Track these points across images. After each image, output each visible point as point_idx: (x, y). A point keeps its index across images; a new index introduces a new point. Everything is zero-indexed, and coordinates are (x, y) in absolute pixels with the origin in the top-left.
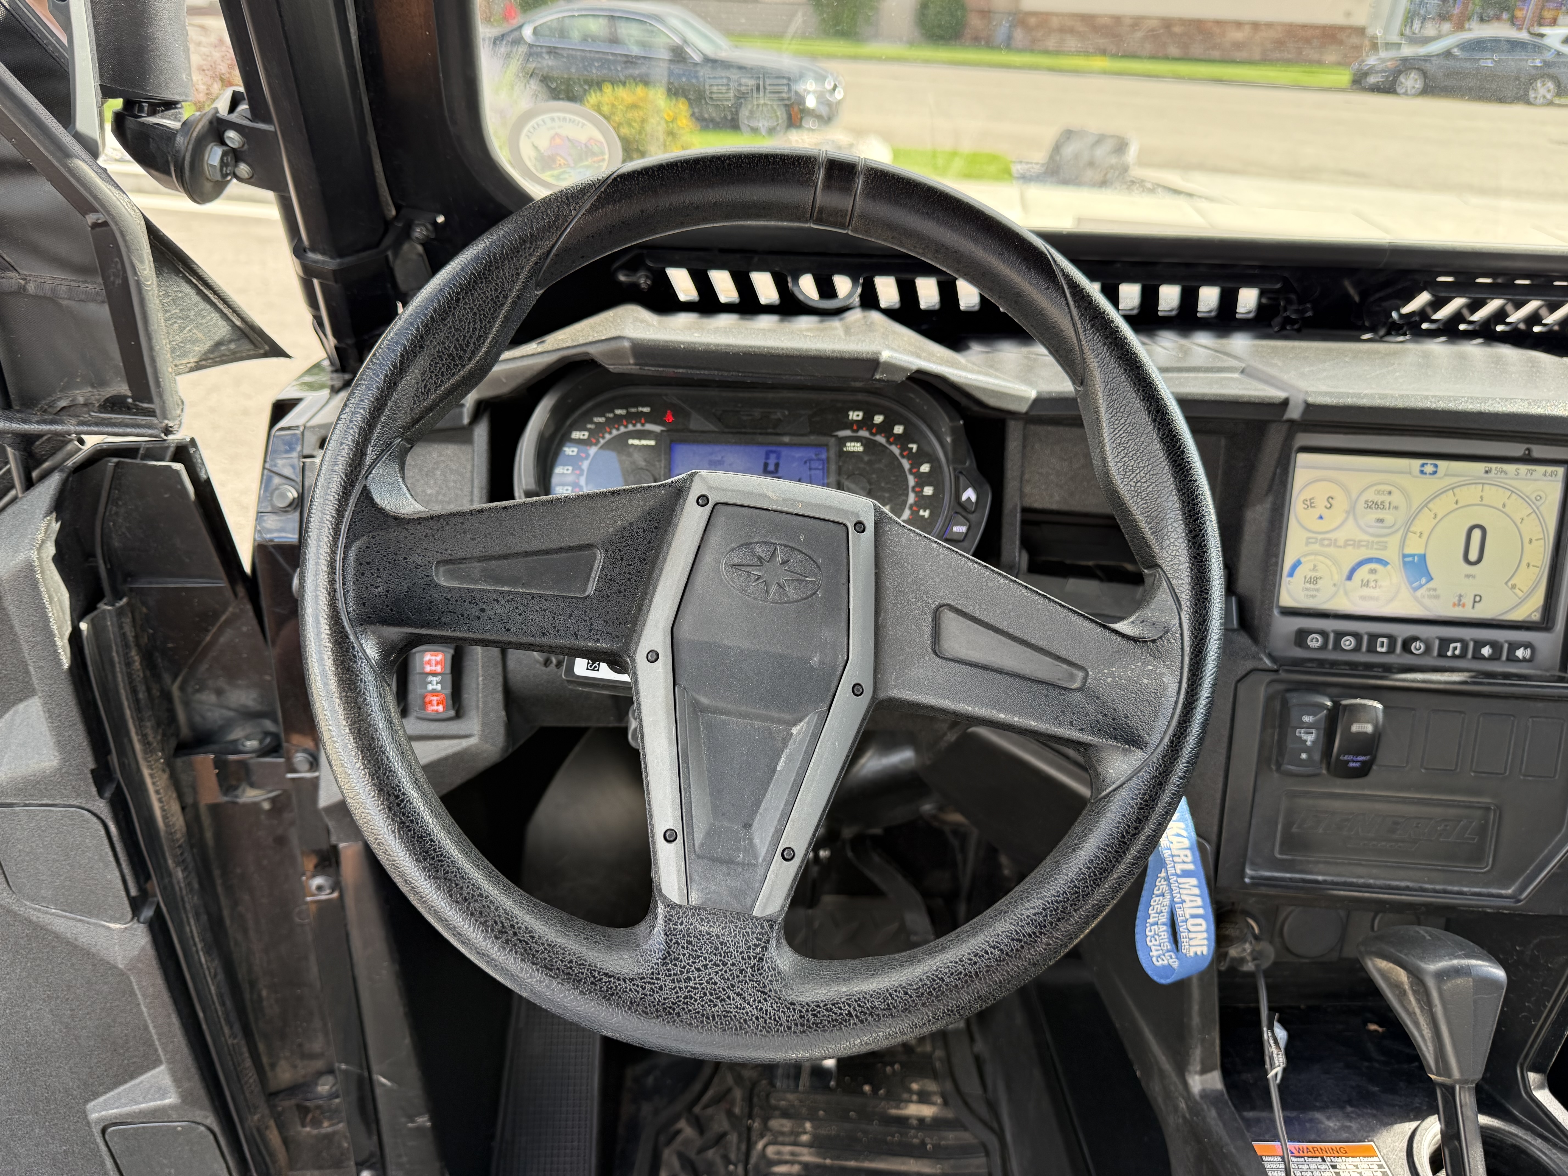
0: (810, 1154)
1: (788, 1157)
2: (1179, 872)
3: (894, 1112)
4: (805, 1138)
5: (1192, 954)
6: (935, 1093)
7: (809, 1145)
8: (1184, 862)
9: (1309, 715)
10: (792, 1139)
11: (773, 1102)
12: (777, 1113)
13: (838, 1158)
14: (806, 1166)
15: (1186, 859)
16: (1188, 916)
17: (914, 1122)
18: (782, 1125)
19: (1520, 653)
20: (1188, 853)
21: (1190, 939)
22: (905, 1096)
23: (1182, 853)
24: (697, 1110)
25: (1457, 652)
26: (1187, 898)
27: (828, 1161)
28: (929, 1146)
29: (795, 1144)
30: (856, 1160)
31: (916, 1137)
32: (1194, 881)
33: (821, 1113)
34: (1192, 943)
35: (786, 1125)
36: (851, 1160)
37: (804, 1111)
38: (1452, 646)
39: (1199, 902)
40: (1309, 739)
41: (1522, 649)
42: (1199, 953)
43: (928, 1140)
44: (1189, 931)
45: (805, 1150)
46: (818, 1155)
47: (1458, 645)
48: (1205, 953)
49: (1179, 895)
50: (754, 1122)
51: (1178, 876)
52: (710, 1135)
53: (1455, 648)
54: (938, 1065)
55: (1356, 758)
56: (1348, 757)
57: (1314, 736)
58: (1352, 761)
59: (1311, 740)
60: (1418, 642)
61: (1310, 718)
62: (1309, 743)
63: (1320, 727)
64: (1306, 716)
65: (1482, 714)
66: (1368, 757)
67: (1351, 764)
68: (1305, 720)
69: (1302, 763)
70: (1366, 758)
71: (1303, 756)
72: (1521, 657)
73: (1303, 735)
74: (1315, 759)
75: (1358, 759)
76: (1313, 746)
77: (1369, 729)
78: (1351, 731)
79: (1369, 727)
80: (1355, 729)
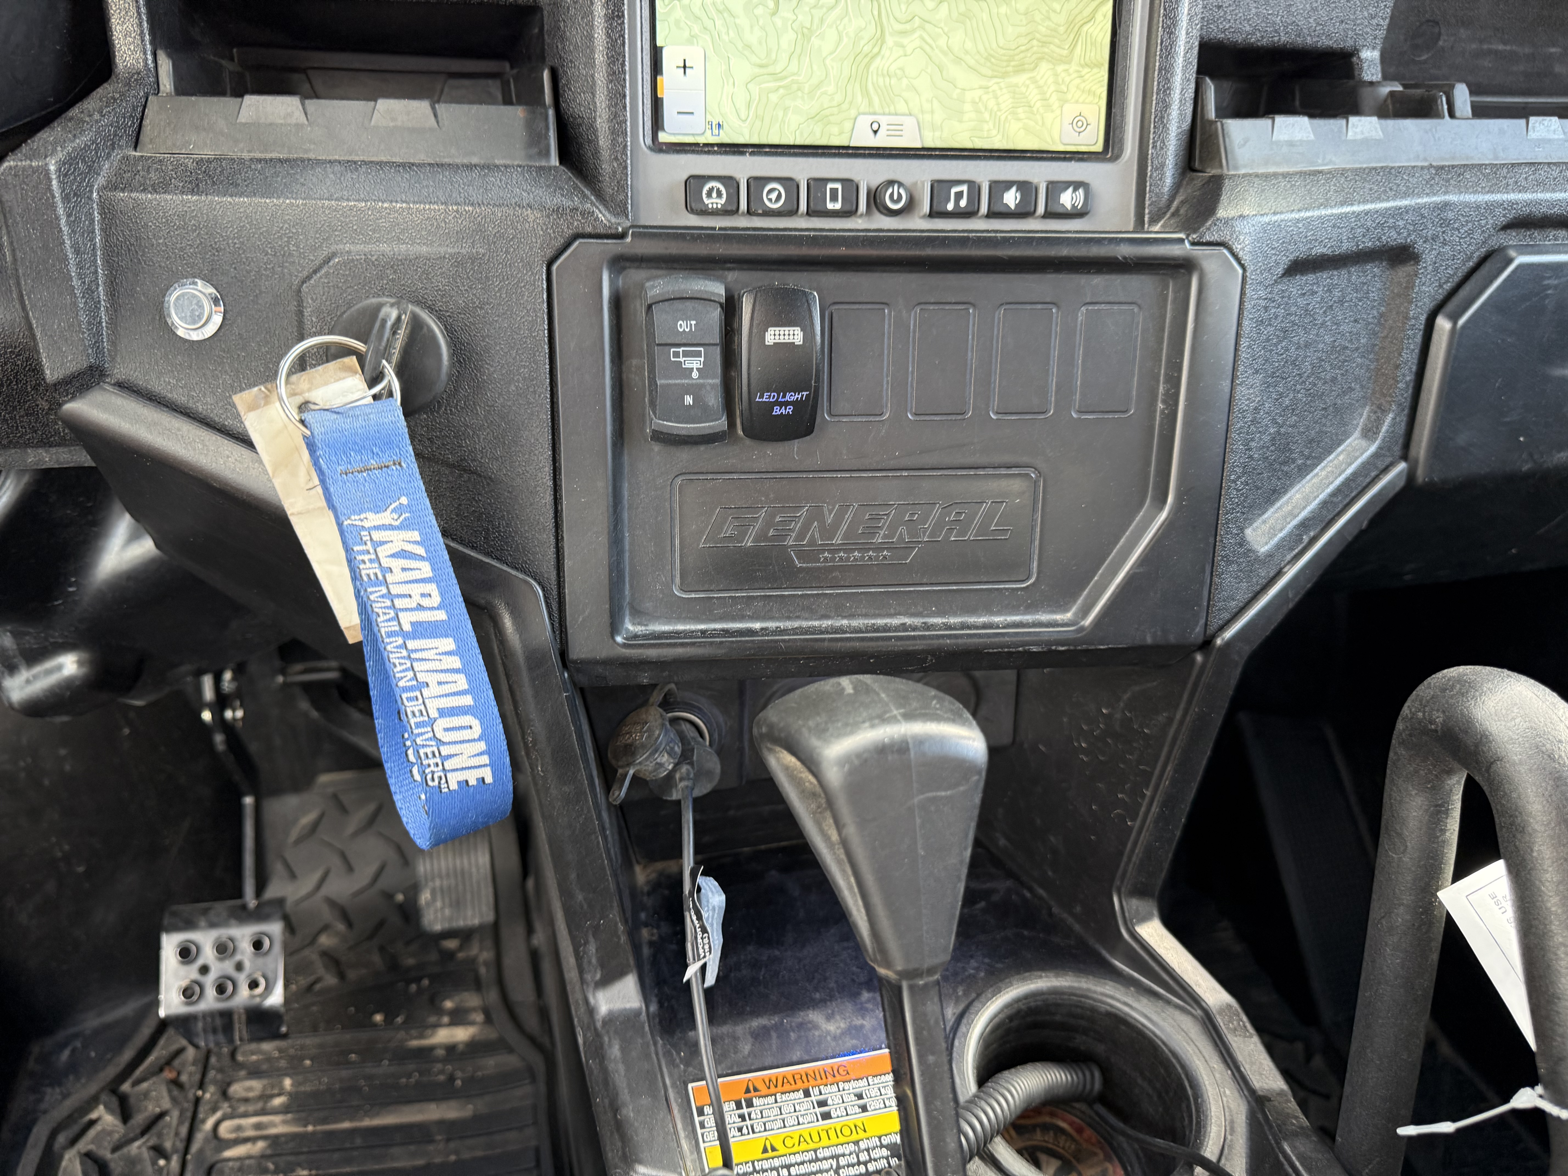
0: (285, 1122)
1: (251, 1133)
2: (407, 627)
3: (415, 1043)
4: (278, 1101)
5: (454, 786)
6: (474, 1009)
7: (284, 1110)
8: (420, 607)
9: (687, 318)
10: (259, 1105)
11: (240, 1058)
12: (243, 1073)
13: (325, 1121)
14: (274, 1140)
15: (426, 602)
16: (434, 714)
17: (441, 1052)
18: (250, 1089)
19: (1066, 199)
20: (432, 588)
21: (445, 758)
22: (432, 1019)
23: (416, 590)
24: (126, 1087)
25: (963, 203)
26: (433, 679)
27: (310, 1128)
28: (459, 1083)
29: (263, 1112)
30: (351, 1119)
31: (442, 1072)
32: (448, 644)
33: (308, 1062)
34: (448, 765)
35: (256, 1086)
36: (342, 1120)
37: (283, 1063)
38: (954, 190)
39: (462, 683)
40: (694, 364)
41: (1070, 192)
42: (473, 782)
43: (459, 1074)
44: (440, 742)
45: (277, 1119)
46: (296, 1121)
47: (964, 188)
48: (489, 780)
49: (410, 674)
50: (204, 1093)
51: (406, 636)
52: (139, 1119)
53: (959, 195)
54: (483, 970)
55: (784, 396)
56: (770, 396)
57: (702, 359)
58: (778, 403)
59: (697, 369)
60: (896, 187)
61: (691, 325)
62: (695, 375)
63: (712, 342)
64: (680, 322)
65: (1002, 304)
66: (805, 393)
67: (777, 411)
68: (681, 330)
69: (687, 414)
70: (802, 396)
71: (689, 400)
72: (1069, 207)
73: (682, 359)
74: (710, 404)
75: (787, 398)
76: (701, 381)
77: (796, 337)
78: (767, 343)
79: (796, 333)
80: (773, 337)
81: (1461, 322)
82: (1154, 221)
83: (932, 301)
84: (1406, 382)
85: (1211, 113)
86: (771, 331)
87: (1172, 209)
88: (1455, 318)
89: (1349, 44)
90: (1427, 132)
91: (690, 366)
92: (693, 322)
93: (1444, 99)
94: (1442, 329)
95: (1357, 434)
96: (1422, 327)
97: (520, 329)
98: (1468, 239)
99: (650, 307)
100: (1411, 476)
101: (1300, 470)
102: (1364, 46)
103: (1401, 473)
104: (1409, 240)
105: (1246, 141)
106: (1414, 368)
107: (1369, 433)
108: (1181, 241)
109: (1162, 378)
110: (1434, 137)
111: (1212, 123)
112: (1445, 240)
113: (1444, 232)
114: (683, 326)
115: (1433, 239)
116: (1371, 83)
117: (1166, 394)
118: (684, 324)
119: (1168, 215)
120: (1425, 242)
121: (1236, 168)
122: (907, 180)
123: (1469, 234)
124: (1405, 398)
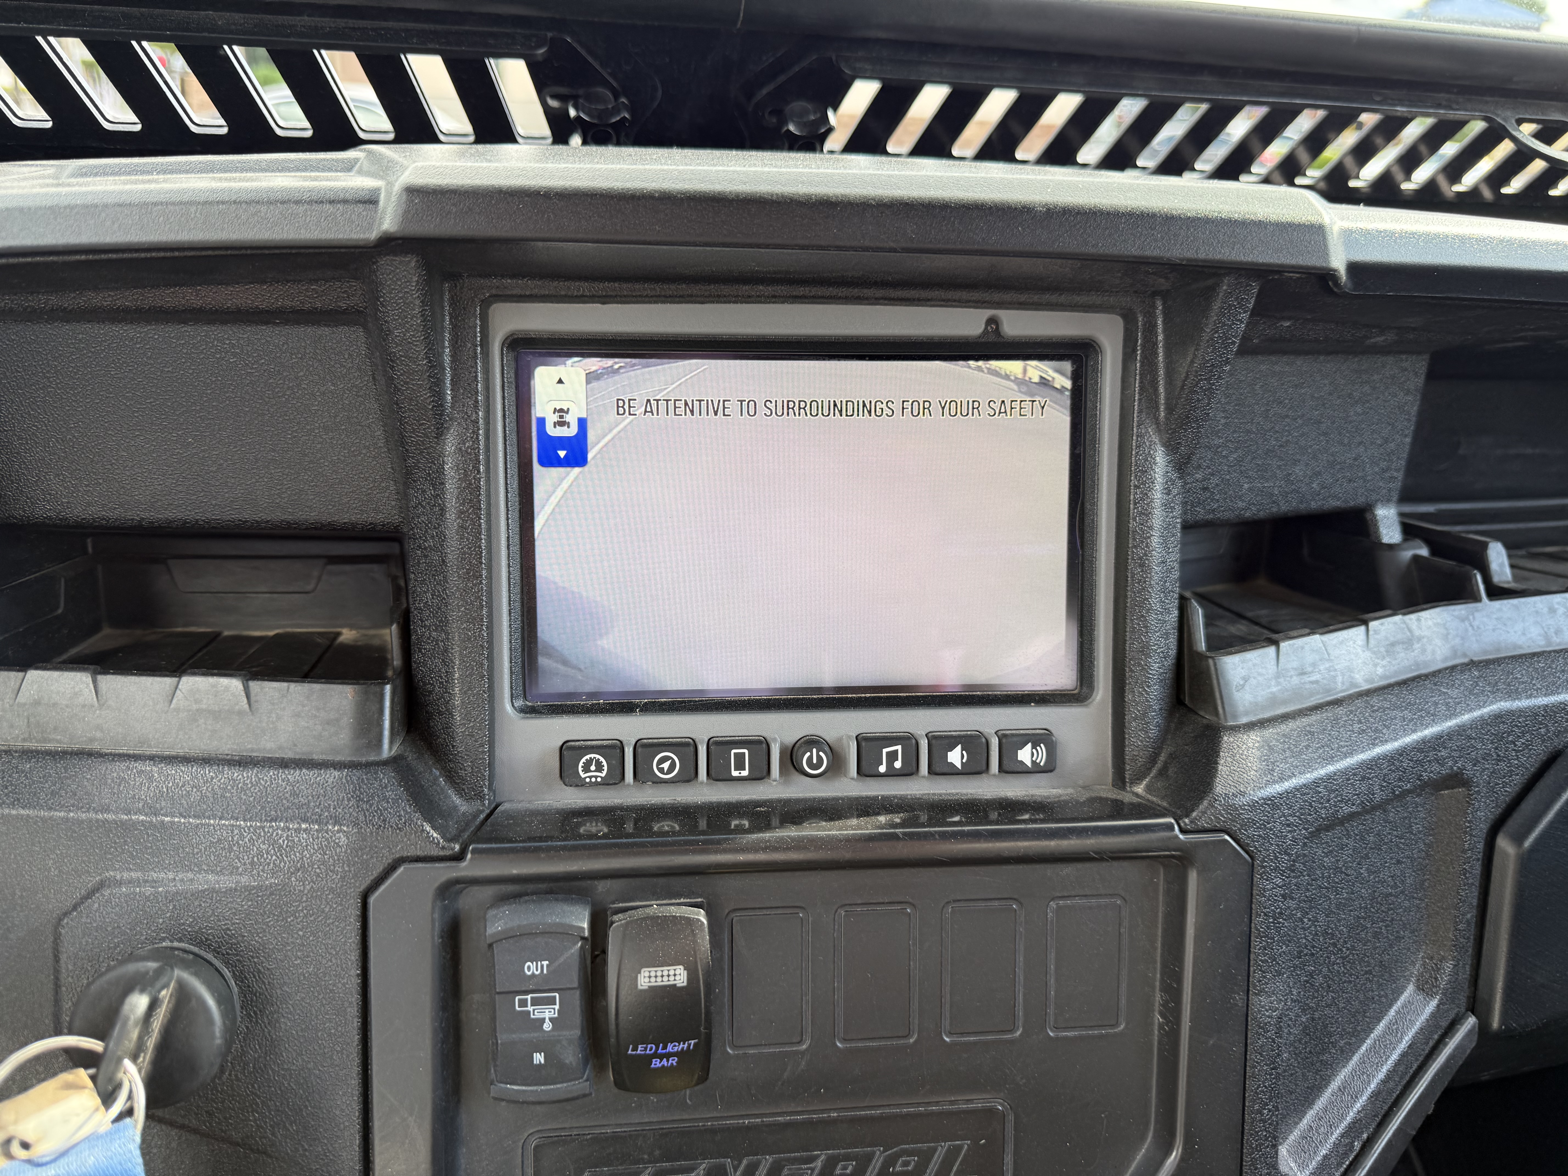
9: (538, 957)
19: (1025, 755)
25: (898, 764)
38: (887, 750)
40: (547, 1014)
41: (1029, 745)
47: (899, 748)
53: (893, 756)
55: (665, 1048)
56: (646, 1049)
57: (557, 1007)
58: (655, 1055)
59: (551, 1019)
60: (814, 750)
61: (542, 966)
62: (547, 1026)
63: (569, 986)
64: (529, 963)
65: (948, 903)
66: (693, 1042)
67: (656, 1063)
68: (529, 973)
69: (537, 1075)
70: (689, 1045)
71: (539, 1058)
72: (1029, 764)
73: (530, 1008)
74: (567, 1061)
75: (670, 1048)
76: (556, 1033)
77: (677, 978)
78: (640, 987)
79: (677, 972)
80: (647, 980)
81: (1527, 844)
82: (1138, 778)
83: (859, 902)
84: (1468, 921)
85: (1202, 645)
86: (645, 972)
87: (1159, 765)
88: (1518, 839)
89: (1360, 501)
90: (1463, 620)
91: (541, 1016)
92: (545, 963)
93: (1479, 578)
94: (1506, 854)
95: (1411, 988)
96: (1480, 856)
97: (325, 974)
98: (1526, 751)
99: (490, 946)
100: (1483, 1027)
101: (1342, 1051)
102: (1377, 501)
103: (1470, 1032)
104: (1455, 768)
105: (1246, 679)
106: (1475, 902)
107: (1425, 988)
108: (1170, 827)
109: (1158, 984)
110: (1471, 626)
111: (1200, 655)
112: (1498, 756)
113: (1496, 748)
114: (532, 968)
115: (1483, 759)
116: (1391, 547)
117: (1165, 1005)
118: (534, 967)
119: (1154, 772)
120: (1475, 765)
121: (1235, 717)
122: (830, 735)
123: (1527, 746)
124: (1468, 938)
